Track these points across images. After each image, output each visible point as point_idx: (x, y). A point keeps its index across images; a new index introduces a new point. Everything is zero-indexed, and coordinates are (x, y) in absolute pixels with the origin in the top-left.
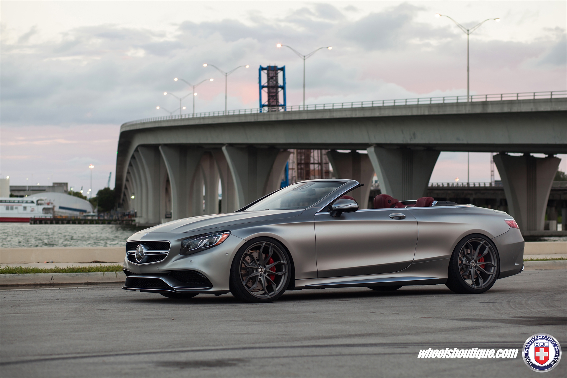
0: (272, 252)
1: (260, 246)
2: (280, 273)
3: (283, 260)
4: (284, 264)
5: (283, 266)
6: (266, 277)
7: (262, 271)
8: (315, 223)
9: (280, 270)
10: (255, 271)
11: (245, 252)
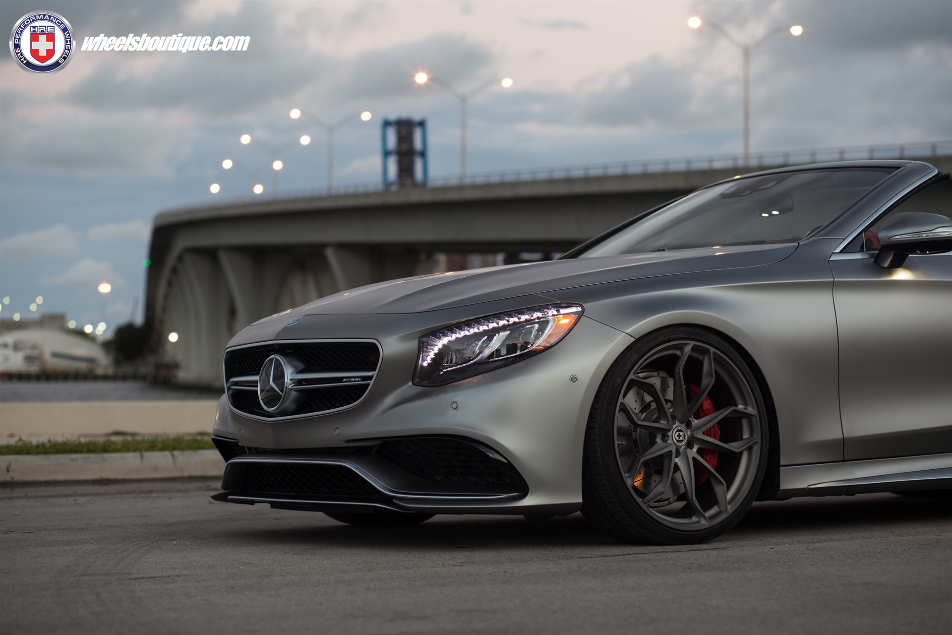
0: (712, 376)
1: (675, 356)
2: (734, 446)
3: (745, 403)
4: (748, 416)
5: (745, 422)
6: (694, 458)
7: (681, 438)
8: (833, 286)
9: (737, 437)
10: (659, 440)
11: (632, 376)
